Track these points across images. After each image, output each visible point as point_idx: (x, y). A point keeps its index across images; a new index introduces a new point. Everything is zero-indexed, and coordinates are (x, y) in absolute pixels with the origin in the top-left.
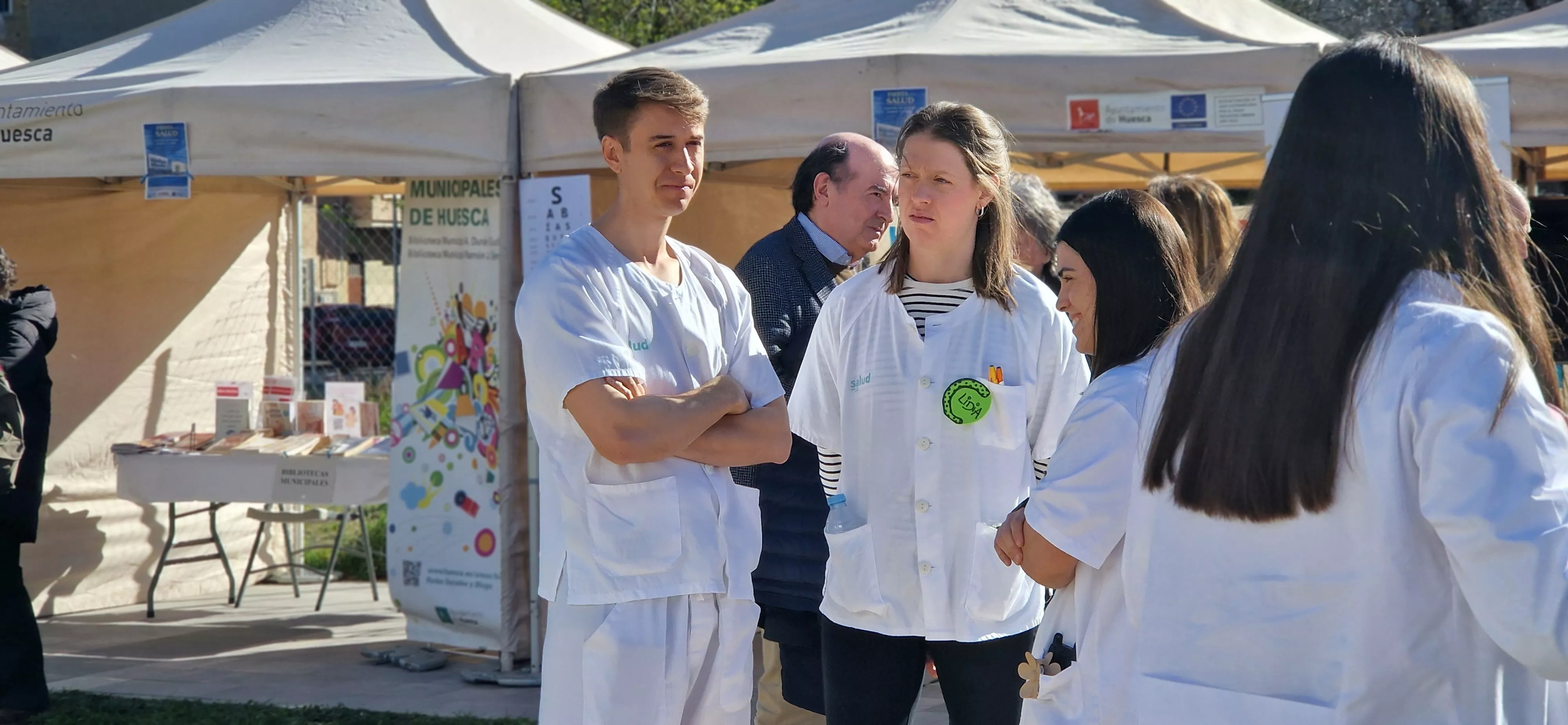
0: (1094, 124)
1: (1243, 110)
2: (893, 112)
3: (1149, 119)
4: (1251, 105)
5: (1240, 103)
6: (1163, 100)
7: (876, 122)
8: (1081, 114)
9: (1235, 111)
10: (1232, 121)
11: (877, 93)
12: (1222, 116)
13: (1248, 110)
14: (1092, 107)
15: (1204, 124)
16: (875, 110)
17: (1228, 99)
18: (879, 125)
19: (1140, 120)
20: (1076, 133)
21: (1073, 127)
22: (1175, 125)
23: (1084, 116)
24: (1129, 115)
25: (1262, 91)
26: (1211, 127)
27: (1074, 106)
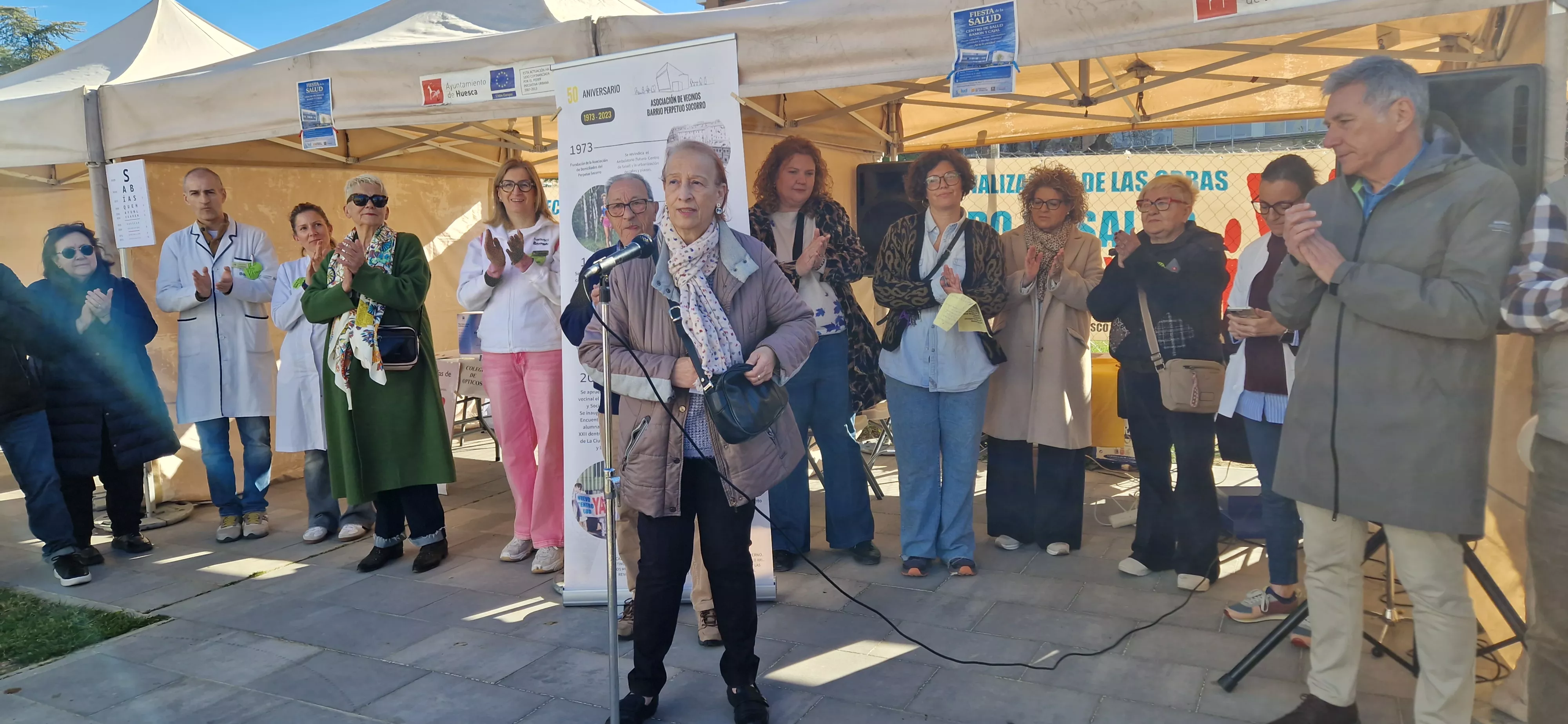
0: (439, 100)
1: (540, 79)
2: (311, 99)
3: (476, 93)
4: (545, 74)
5: (538, 73)
6: (484, 74)
7: (301, 108)
8: (431, 91)
9: (534, 80)
10: (533, 89)
11: (300, 85)
12: (525, 86)
13: (544, 79)
14: (436, 85)
15: (514, 94)
16: (300, 98)
17: (529, 70)
18: (303, 110)
19: (470, 93)
20: (426, 108)
21: (426, 103)
22: (494, 95)
23: (433, 93)
24: (462, 90)
25: (552, 62)
26: (519, 96)
27: (426, 84)
